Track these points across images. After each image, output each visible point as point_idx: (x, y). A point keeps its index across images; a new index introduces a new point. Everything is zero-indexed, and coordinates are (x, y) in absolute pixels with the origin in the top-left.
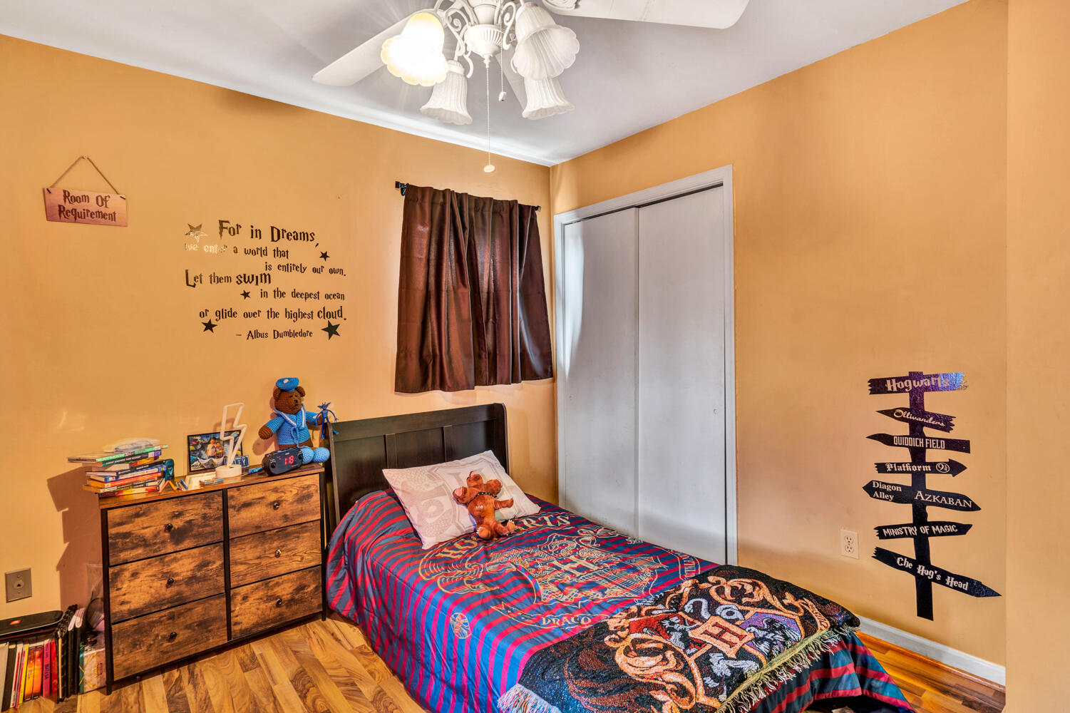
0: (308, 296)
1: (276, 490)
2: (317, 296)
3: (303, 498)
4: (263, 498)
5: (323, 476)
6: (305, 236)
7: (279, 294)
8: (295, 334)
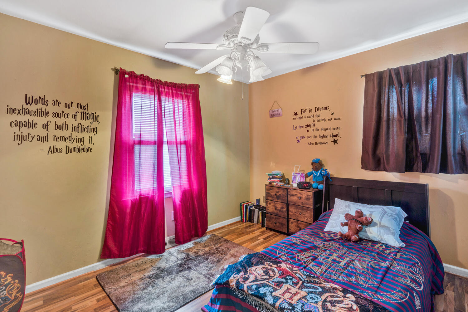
0: (326, 129)
1: (300, 193)
2: (330, 129)
3: (308, 199)
4: (297, 195)
5: (314, 193)
6: (326, 108)
7: (317, 130)
8: (322, 144)
